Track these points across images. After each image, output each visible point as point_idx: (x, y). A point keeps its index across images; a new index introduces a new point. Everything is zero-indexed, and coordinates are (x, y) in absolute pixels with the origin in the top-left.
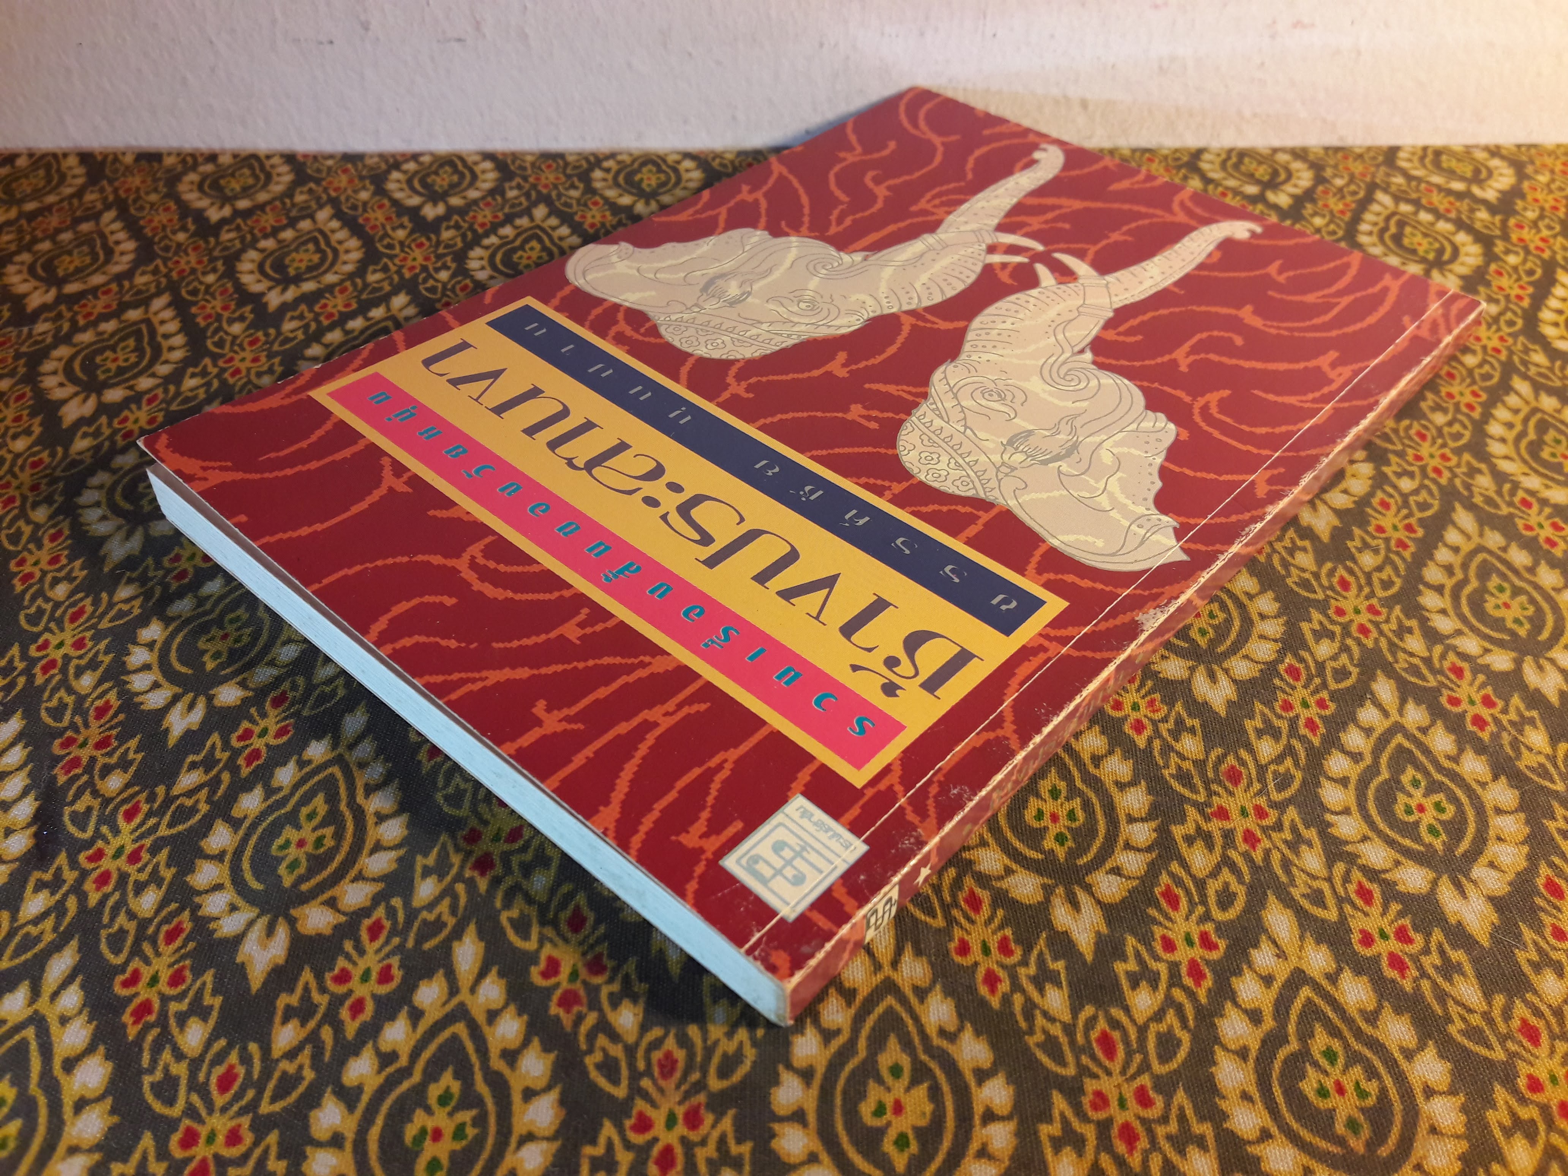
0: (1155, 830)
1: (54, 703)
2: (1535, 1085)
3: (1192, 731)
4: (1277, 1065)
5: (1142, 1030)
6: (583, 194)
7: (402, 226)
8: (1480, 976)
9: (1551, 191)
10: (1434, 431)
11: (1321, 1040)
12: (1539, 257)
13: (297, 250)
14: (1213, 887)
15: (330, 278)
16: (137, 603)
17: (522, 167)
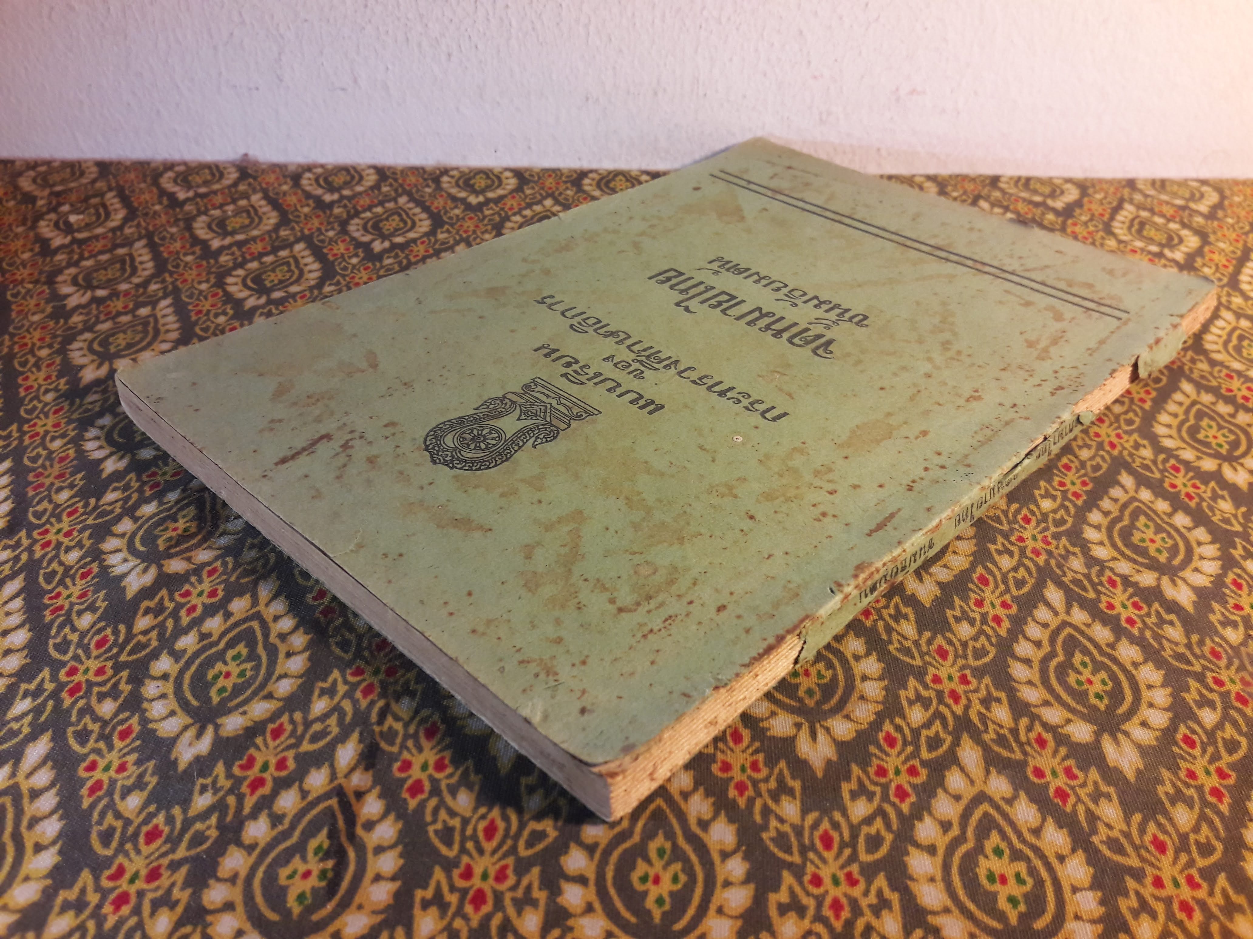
1: (34, 454)
2: (937, 679)
6: (435, 190)
7: (308, 205)
13: (234, 217)
17: (394, 173)
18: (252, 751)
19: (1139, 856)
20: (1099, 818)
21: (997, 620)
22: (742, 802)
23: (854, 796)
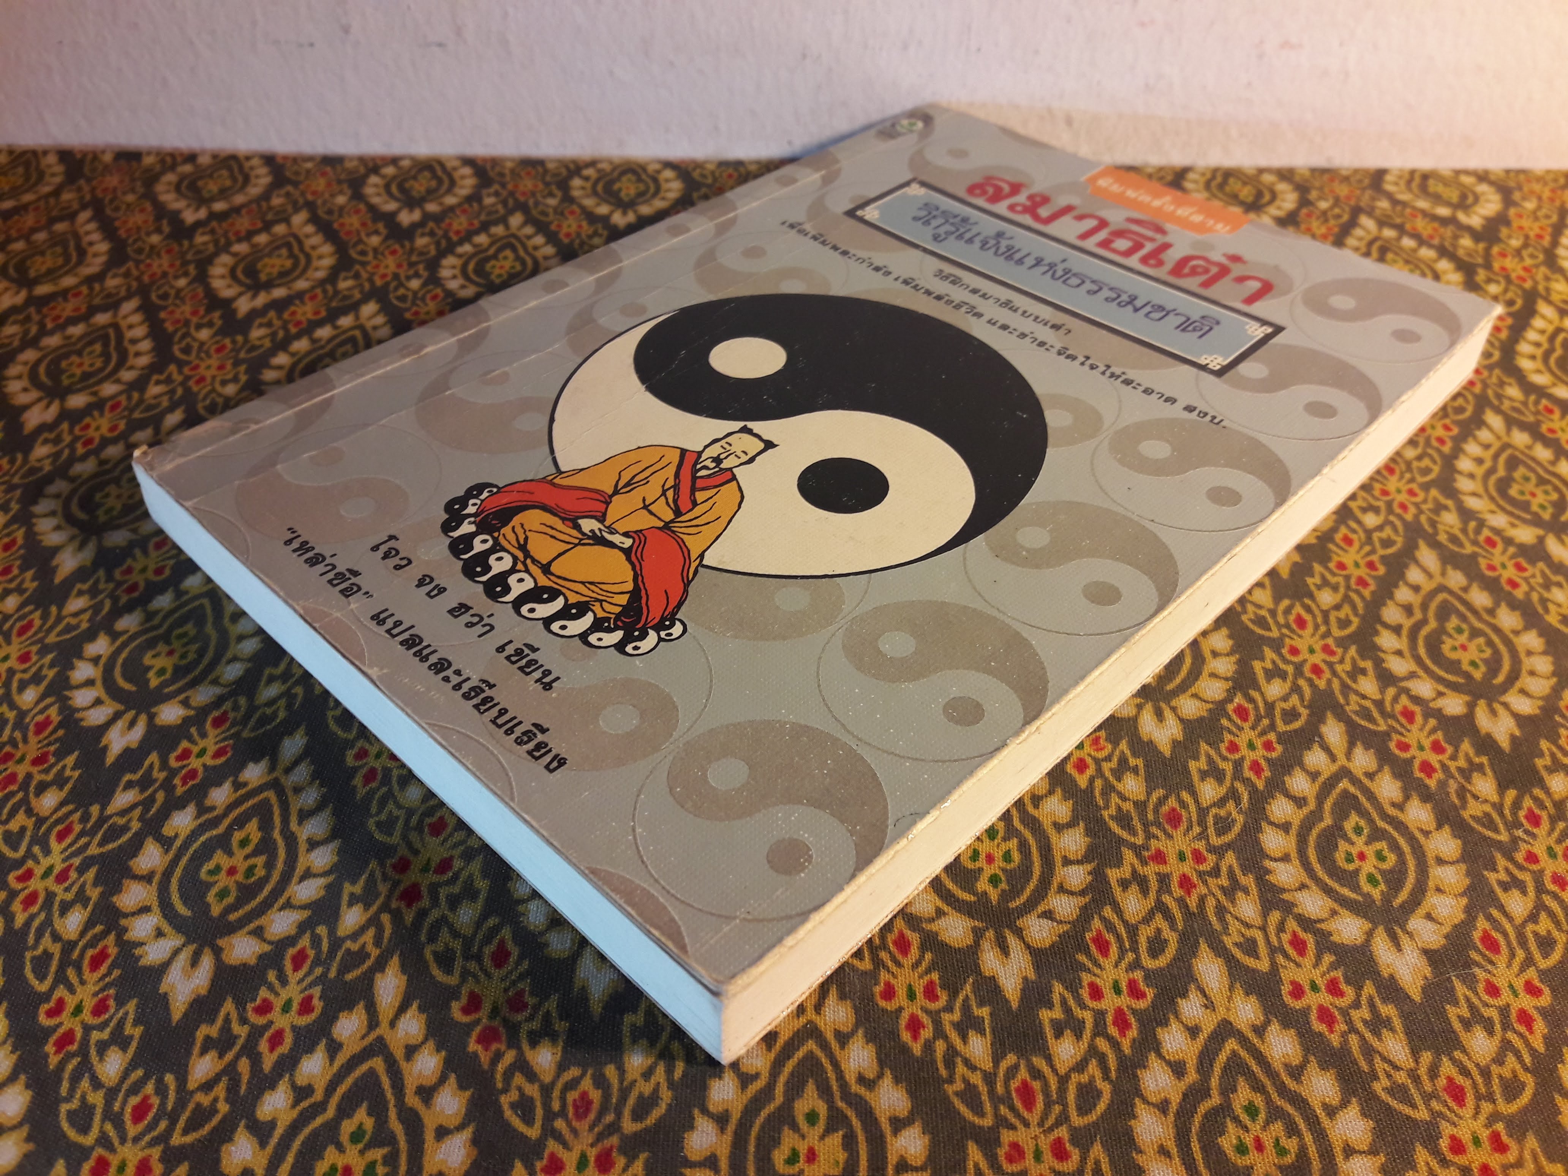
0: (1090, 873)
2: (1457, 1147)
3: (1135, 770)
4: (1197, 1120)
5: (1063, 1080)
6: (561, 202)
7: (376, 232)
8: (1409, 1033)
9: (1536, 219)
10: (1403, 467)
11: (1243, 1094)
12: (1520, 287)
13: (270, 255)
14: (1145, 933)
15: (302, 284)
16: (86, 616)
17: (500, 171)
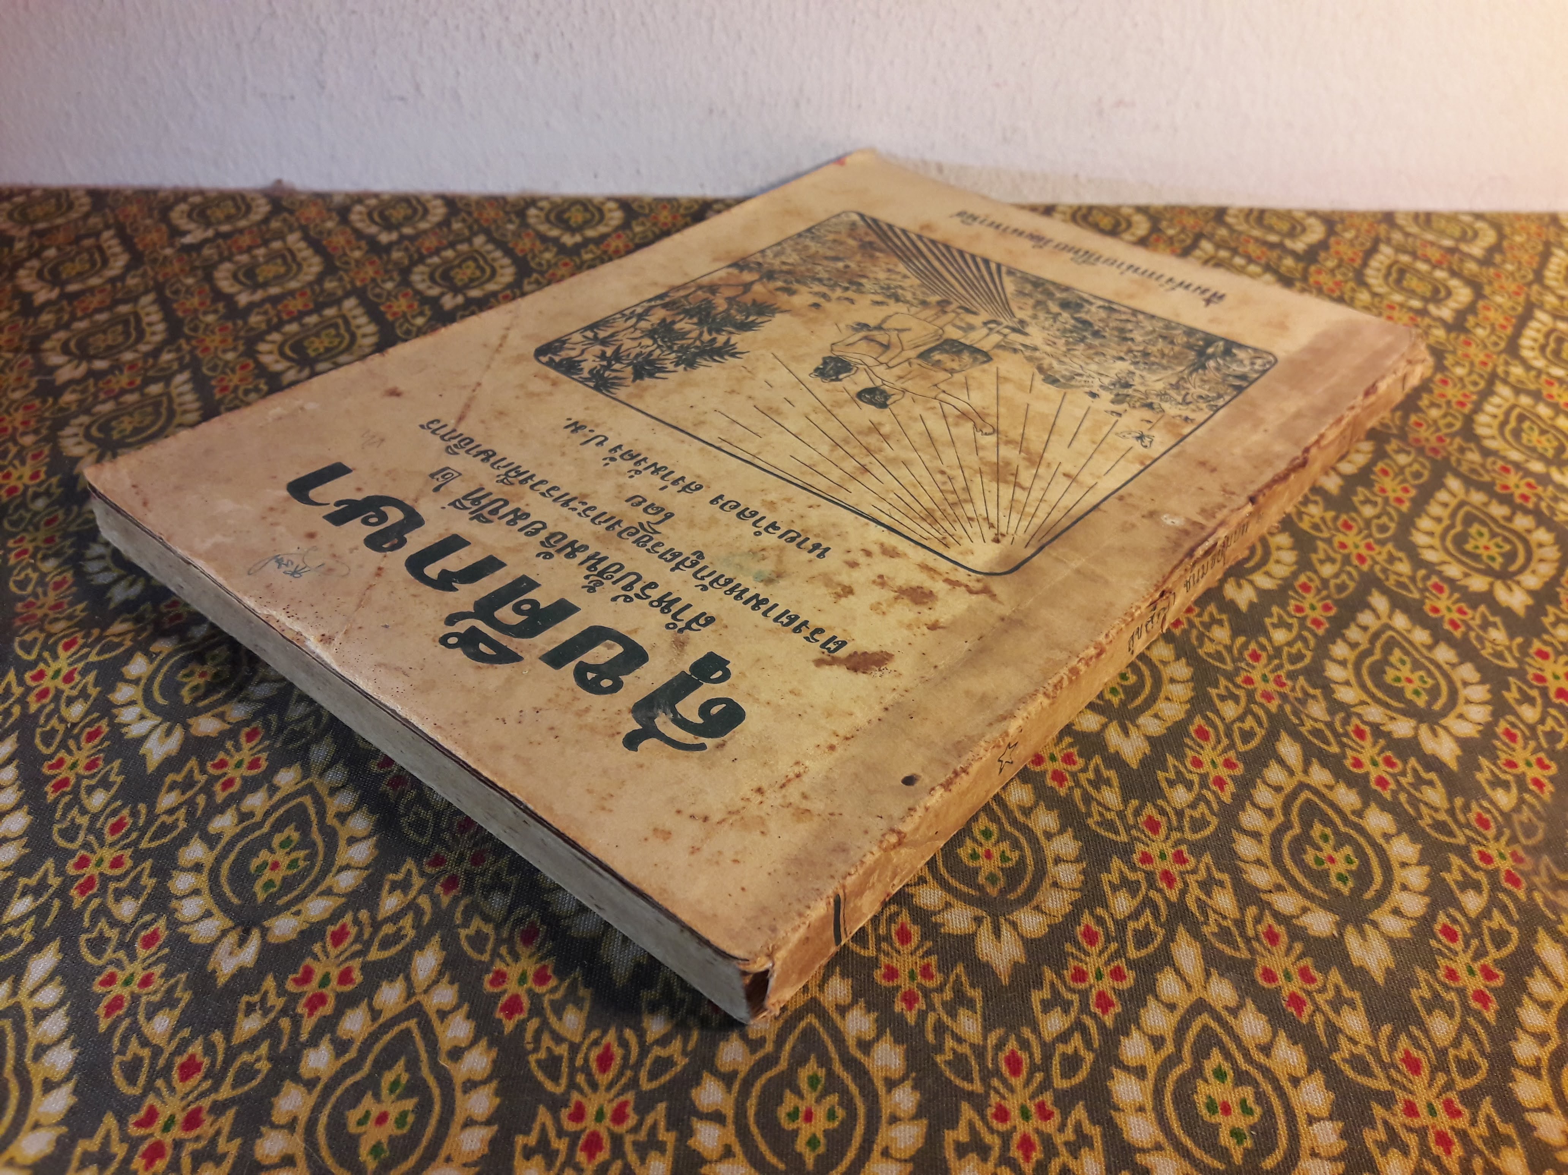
1: (22, 577)
2: (1146, 859)
6: (520, 227)
7: (359, 248)
11: (983, 825)
13: (266, 263)
17: (468, 205)
18: (309, 961)
19: (1389, 1078)
20: (1341, 1031)
21: (1220, 782)
22: (911, 1018)
23: (1047, 1006)
